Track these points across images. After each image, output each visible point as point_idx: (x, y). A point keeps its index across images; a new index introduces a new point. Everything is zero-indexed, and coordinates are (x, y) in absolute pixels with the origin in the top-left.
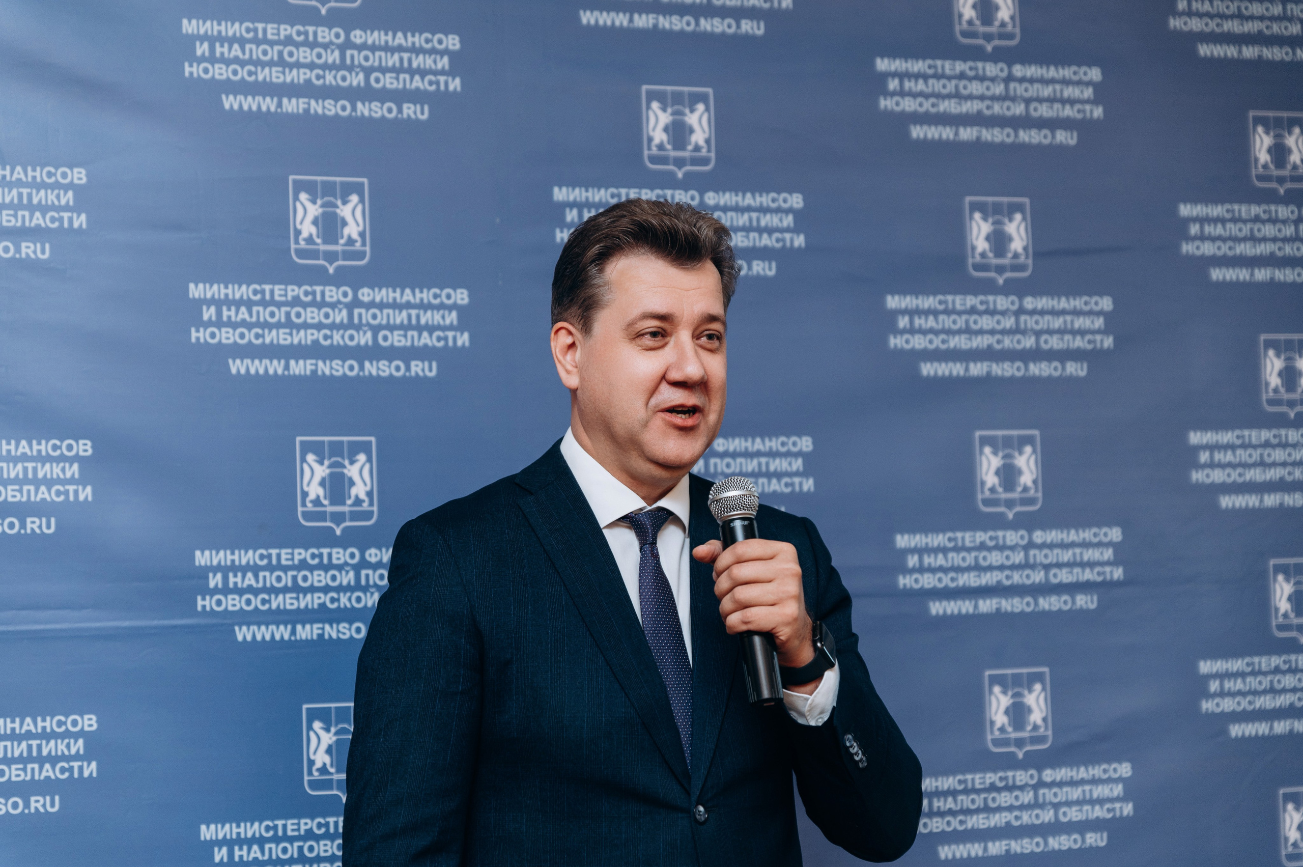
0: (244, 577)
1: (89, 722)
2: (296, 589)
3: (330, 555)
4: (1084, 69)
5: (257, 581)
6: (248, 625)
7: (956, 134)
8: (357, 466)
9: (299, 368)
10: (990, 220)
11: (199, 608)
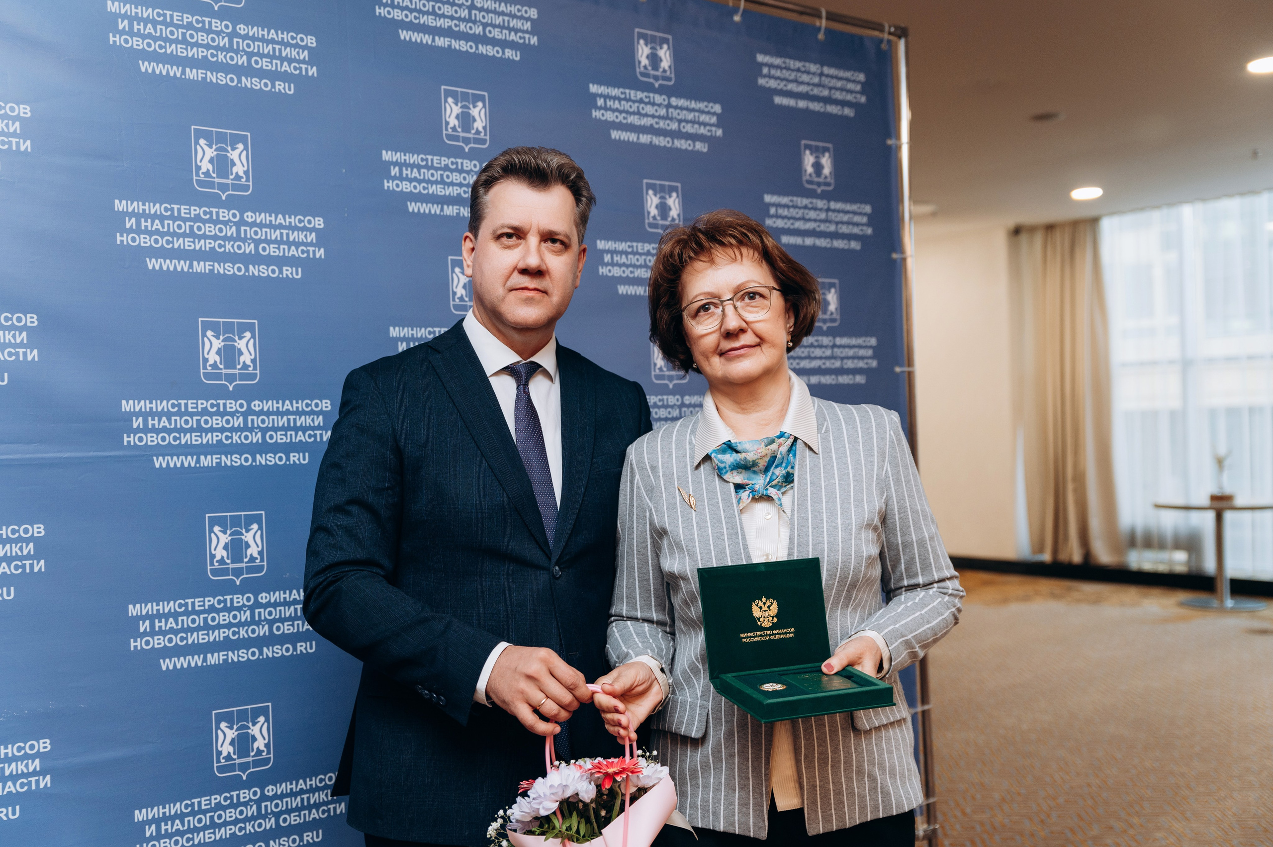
0: (159, 421)
1: (38, 530)
2: (200, 429)
3: (225, 405)
4: (711, 104)
5: (170, 424)
6: (164, 456)
7: (638, 138)
8: (245, 340)
9: (200, 267)
10: (658, 196)
11: (125, 444)
